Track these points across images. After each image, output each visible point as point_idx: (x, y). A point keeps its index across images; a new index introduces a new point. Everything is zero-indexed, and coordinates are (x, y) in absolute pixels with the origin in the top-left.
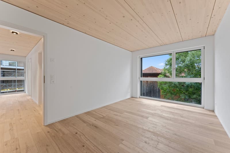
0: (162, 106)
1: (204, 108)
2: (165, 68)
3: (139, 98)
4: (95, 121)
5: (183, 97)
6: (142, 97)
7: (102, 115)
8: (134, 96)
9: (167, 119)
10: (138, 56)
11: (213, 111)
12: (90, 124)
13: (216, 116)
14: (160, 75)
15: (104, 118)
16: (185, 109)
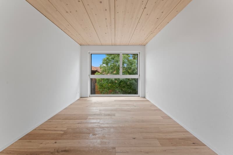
0: (115, 101)
1: (139, 97)
2: (101, 66)
3: (89, 97)
4: (55, 143)
5: (118, 91)
6: (92, 95)
7: (61, 131)
8: (83, 96)
9: (129, 111)
10: (88, 52)
11: (144, 97)
12: (52, 153)
13: (148, 100)
14: (97, 73)
15: (65, 133)
16: (131, 99)
